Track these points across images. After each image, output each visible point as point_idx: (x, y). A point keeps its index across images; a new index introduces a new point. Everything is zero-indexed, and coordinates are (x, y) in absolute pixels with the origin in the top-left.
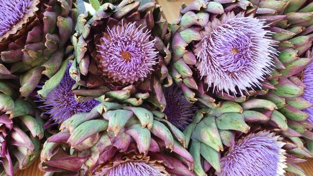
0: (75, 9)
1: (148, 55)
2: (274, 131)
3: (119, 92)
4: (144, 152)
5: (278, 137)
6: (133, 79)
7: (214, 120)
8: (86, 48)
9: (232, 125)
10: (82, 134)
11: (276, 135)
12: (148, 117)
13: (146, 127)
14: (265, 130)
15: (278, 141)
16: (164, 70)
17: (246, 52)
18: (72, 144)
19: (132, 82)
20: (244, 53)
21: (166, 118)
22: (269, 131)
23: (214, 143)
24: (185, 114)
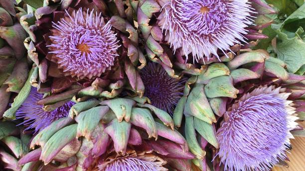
0: (20, 13)
1: (109, 40)
2: (273, 84)
3: (88, 88)
4: (121, 151)
5: (278, 89)
6: (100, 71)
7: (202, 89)
8: (35, 53)
9: (219, 91)
10: (54, 147)
11: (276, 87)
12: (123, 108)
13: (124, 119)
14: (261, 86)
15: (280, 93)
16: (131, 51)
17: (219, 7)
18: (45, 161)
19: (99, 75)
20: (216, 9)
21: (149, 101)
22: (266, 85)
23: (205, 116)
24: (176, 89)
